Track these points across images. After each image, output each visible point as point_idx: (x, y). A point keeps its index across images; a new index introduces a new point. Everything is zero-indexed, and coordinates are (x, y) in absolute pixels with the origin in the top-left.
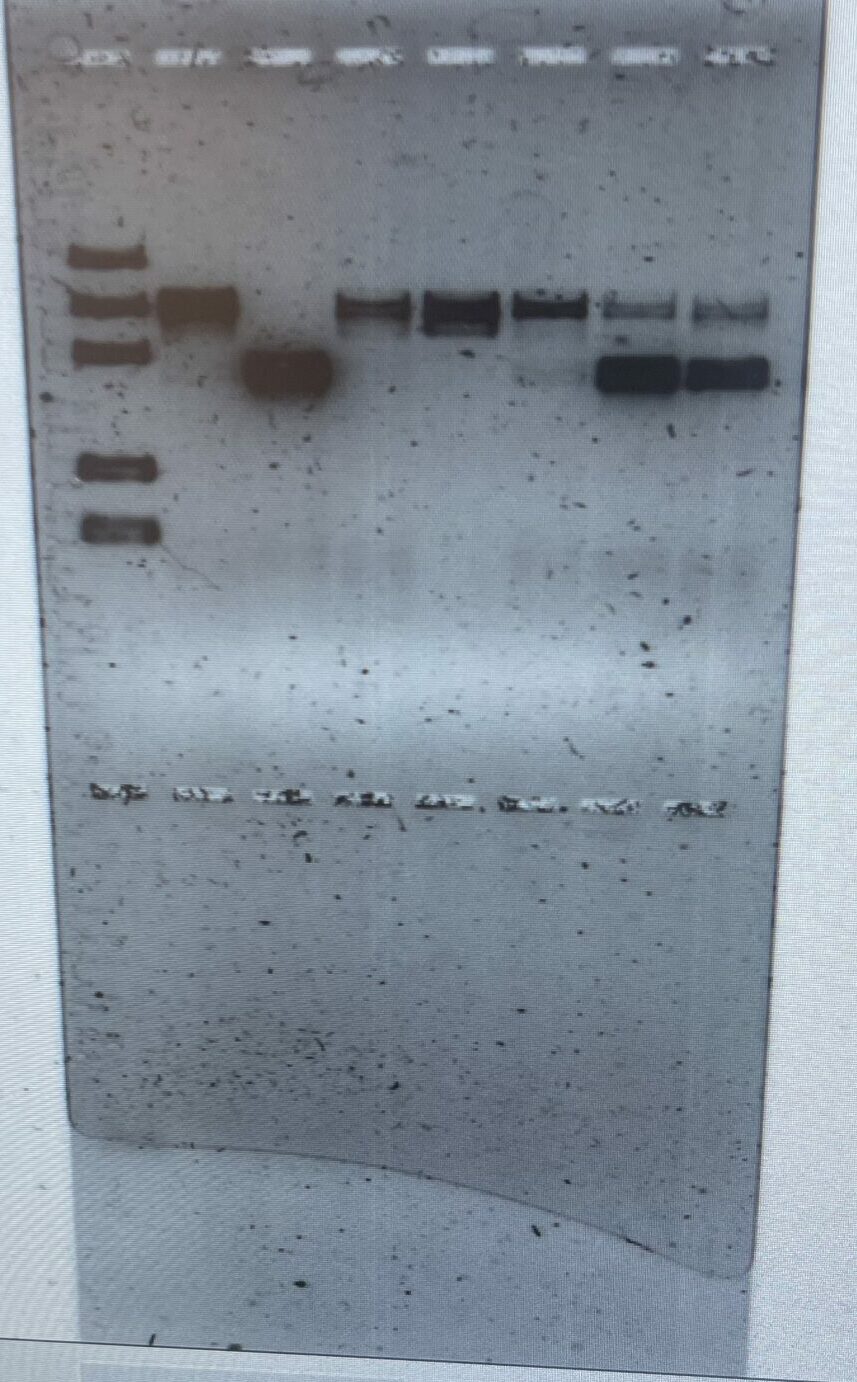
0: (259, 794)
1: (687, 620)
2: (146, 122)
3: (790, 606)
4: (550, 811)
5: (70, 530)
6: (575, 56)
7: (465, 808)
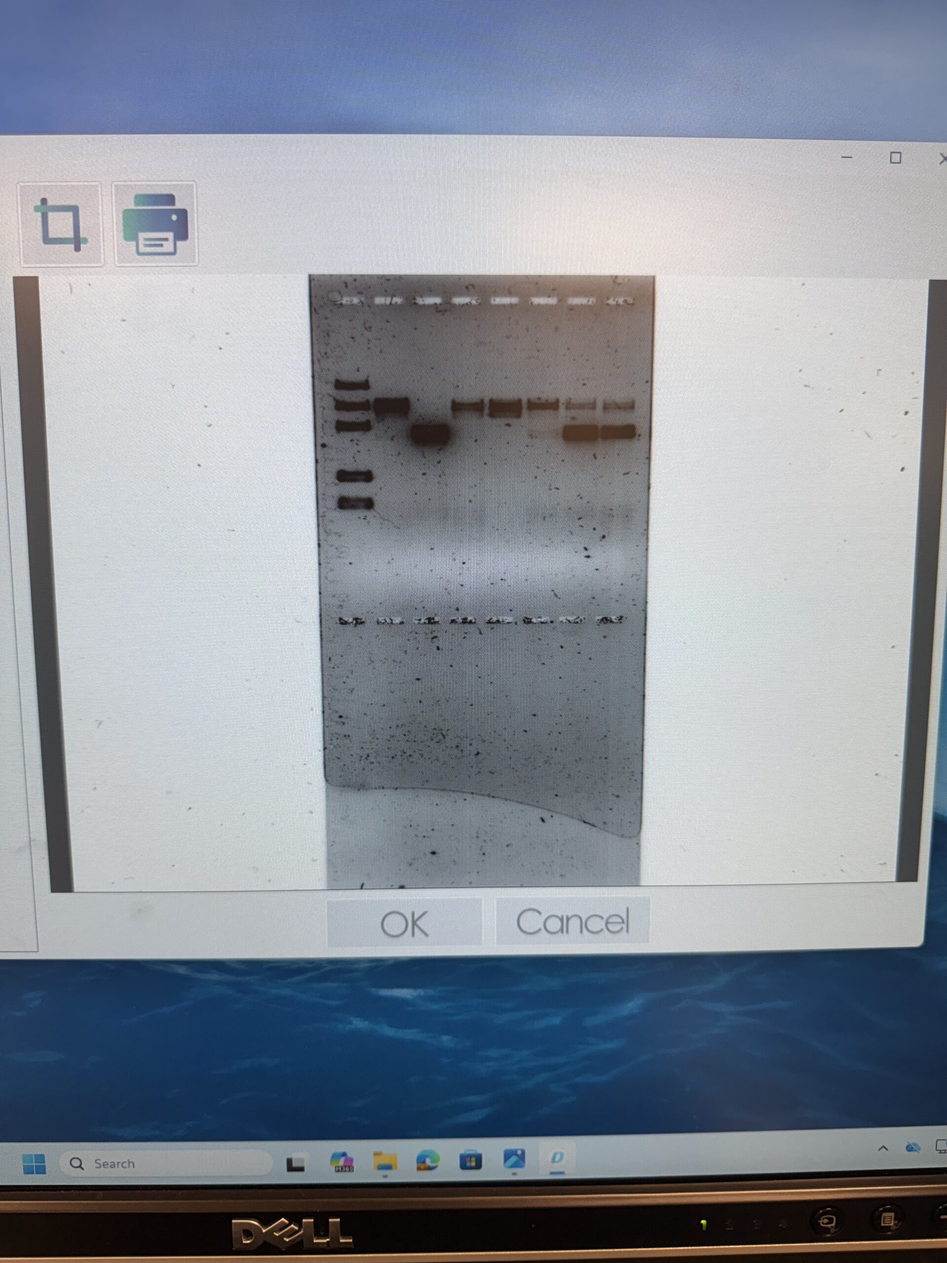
0: (416, 620)
1: (604, 537)
2: (370, 327)
3: (647, 530)
4: (546, 623)
5: (333, 503)
6: (553, 301)
7: (508, 623)
